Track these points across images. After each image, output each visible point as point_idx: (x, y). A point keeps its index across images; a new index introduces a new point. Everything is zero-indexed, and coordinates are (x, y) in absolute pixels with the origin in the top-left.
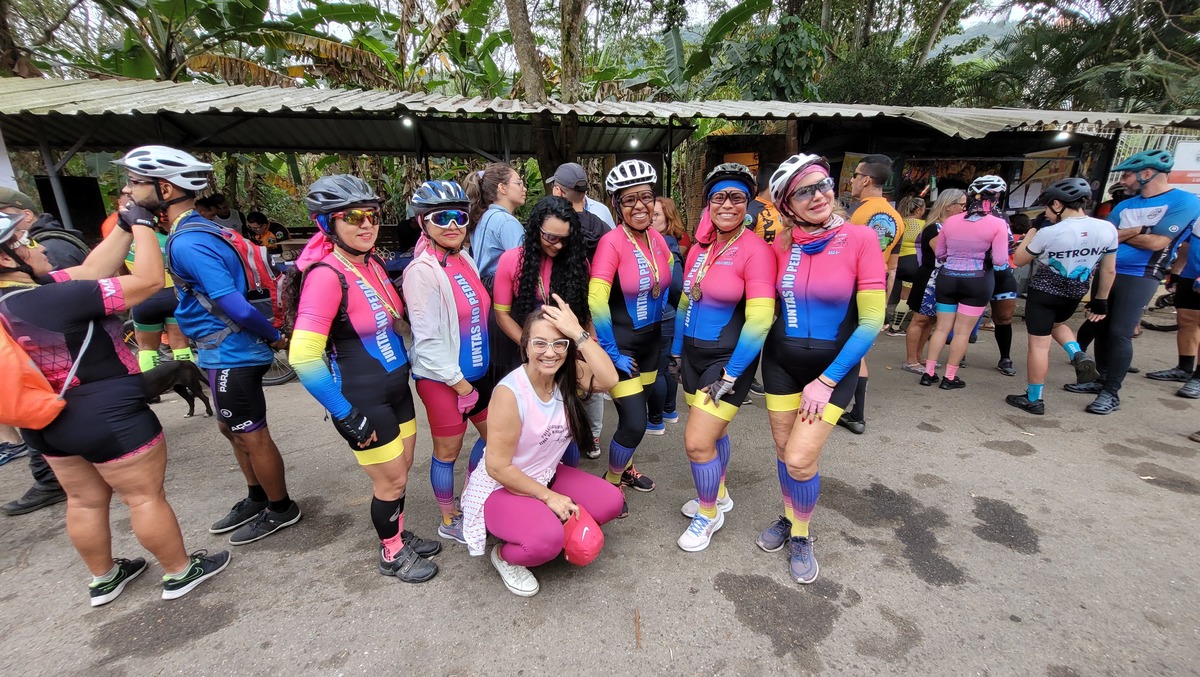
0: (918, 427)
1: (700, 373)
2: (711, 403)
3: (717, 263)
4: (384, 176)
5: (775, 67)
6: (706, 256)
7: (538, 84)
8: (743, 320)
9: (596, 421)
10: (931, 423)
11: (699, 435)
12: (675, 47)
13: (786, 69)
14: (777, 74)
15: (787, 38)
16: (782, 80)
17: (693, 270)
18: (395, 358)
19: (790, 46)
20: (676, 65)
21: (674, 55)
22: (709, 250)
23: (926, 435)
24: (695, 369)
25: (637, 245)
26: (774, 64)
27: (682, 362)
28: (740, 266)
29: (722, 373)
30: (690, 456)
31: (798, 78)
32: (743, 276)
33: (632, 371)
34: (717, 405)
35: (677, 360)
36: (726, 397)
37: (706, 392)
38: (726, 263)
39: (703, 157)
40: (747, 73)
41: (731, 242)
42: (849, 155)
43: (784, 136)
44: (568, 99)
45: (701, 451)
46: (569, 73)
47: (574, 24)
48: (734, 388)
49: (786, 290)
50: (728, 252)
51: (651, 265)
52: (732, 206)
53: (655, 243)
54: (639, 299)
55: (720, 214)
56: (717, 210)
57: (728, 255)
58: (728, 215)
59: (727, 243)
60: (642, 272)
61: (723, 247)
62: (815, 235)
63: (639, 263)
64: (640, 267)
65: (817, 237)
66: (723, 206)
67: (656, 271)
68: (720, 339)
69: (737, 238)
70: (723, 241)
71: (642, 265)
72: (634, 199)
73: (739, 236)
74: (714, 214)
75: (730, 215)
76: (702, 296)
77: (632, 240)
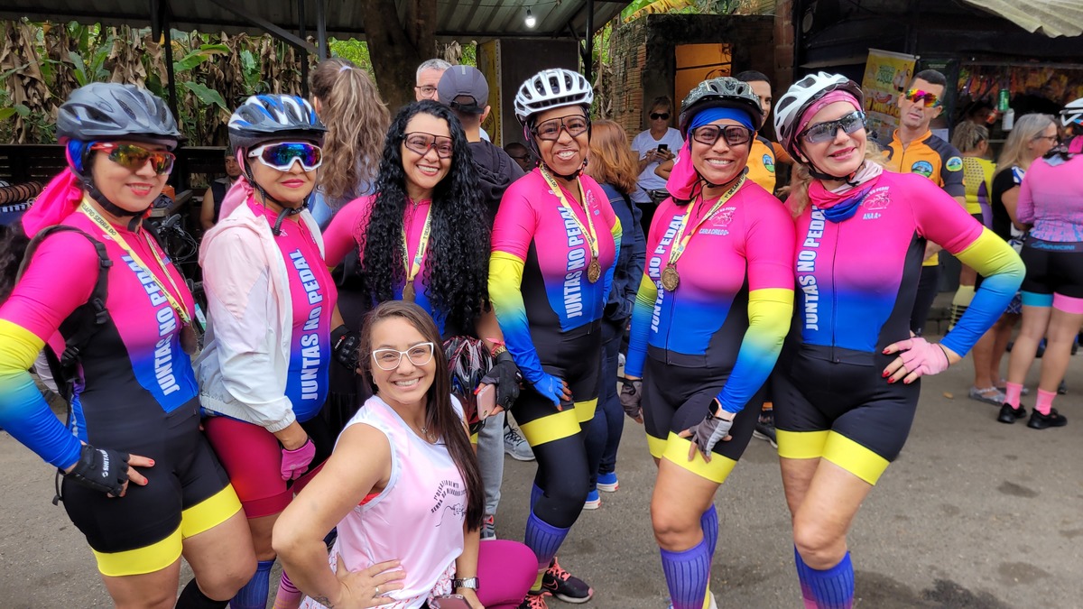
0: (1000, 489)
1: (676, 406)
2: (699, 456)
3: (703, 231)
4: (73, 57)
6: (685, 220)
8: (744, 323)
9: (492, 486)
10: (1020, 483)
11: (674, 506)
17: (664, 242)
18: (177, 387)
22: (689, 209)
23: (1014, 503)
24: (667, 399)
25: (564, 201)
27: (644, 388)
28: (740, 239)
29: (714, 407)
30: (660, 541)
32: (744, 254)
33: (561, 399)
34: (707, 459)
35: (636, 385)
36: (720, 447)
37: (689, 438)
38: (717, 232)
39: (642, 48)
41: (723, 200)
42: (876, 55)
43: (771, 19)
45: (678, 531)
48: (731, 432)
49: (805, 274)
50: (718, 215)
51: (585, 231)
52: (727, 149)
53: (591, 196)
54: (567, 284)
55: (708, 159)
56: (703, 152)
57: (719, 218)
58: (722, 162)
59: (716, 202)
60: (573, 242)
61: (711, 207)
62: (840, 194)
63: (568, 227)
64: (570, 234)
65: (841, 197)
66: (714, 148)
67: (593, 240)
68: (708, 352)
69: (733, 193)
70: (711, 197)
71: (571, 230)
72: (556, 128)
73: (736, 191)
74: (700, 159)
75: (725, 162)
76: (679, 284)
77: (557, 191)
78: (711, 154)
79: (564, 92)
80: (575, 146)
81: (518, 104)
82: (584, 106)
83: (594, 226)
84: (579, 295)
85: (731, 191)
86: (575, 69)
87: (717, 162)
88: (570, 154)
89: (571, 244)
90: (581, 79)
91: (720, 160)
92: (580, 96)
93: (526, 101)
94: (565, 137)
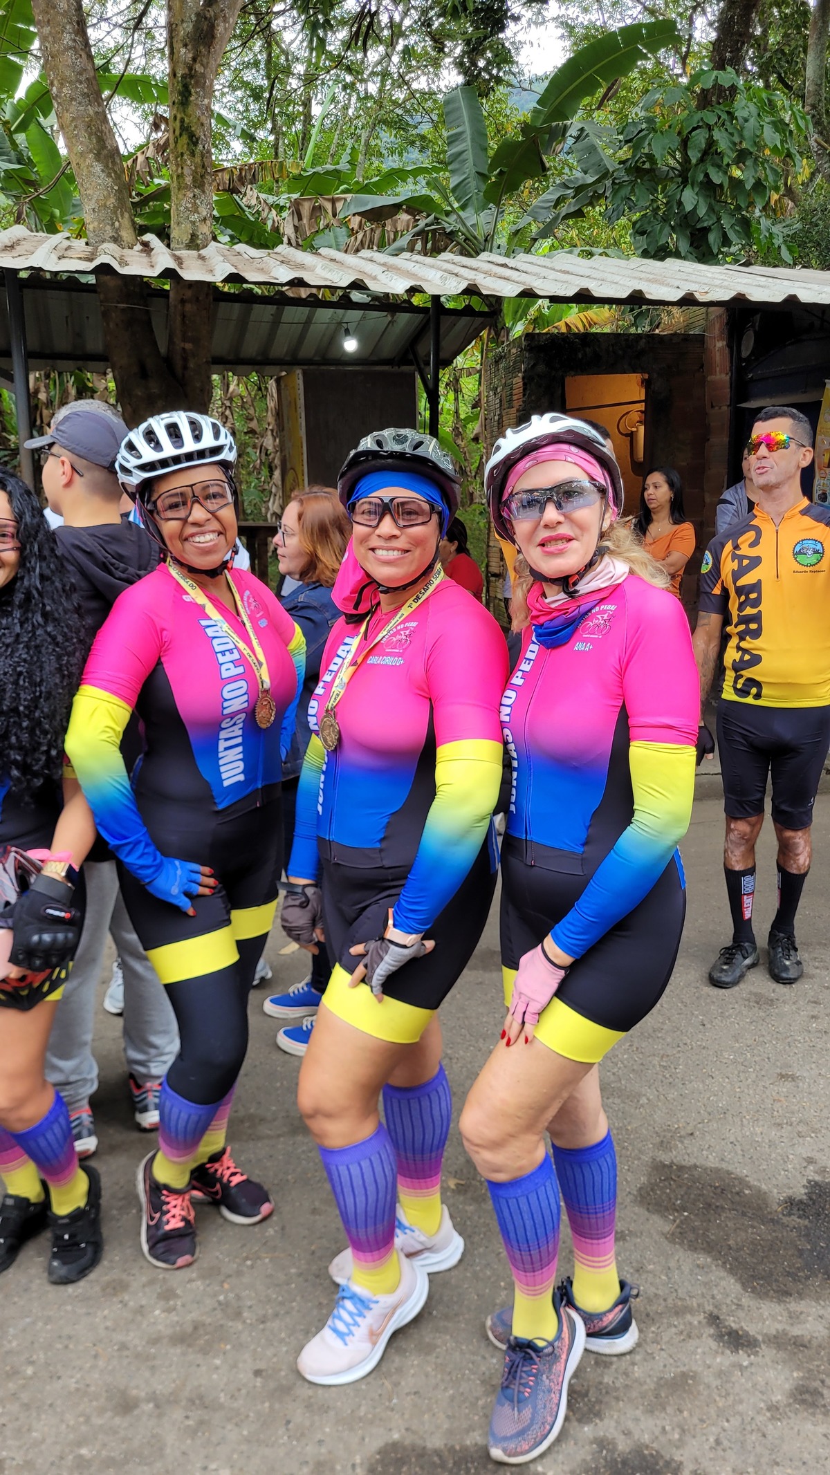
1: (351, 924)
3: (373, 660)
5: (685, 183)
6: (355, 642)
7: (112, 201)
12: (466, 128)
13: (709, 188)
14: (690, 198)
15: (712, 120)
16: (702, 211)
19: (717, 135)
20: (469, 168)
21: (466, 145)
25: (210, 610)
26: (684, 177)
28: (418, 667)
29: (386, 924)
31: (738, 208)
32: (428, 694)
35: (310, 891)
38: (388, 660)
40: (625, 191)
41: (405, 611)
44: (186, 238)
46: (188, 180)
47: (198, 67)
50: (394, 635)
51: (246, 651)
52: (396, 532)
53: (251, 600)
54: (223, 735)
55: (373, 550)
56: (364, 539)
57: (395, 639)
58: (391, 553)
59: (397, 612)
60: (228, 671)
61: (388, 622)
62: (553, 606)
63: (218, 649)
64: (221, 659)
65: (556, 610)
66: (378, 532)
67: (260, 664)
68: (384, 845)
69: (420, 601)
70: (392, 607)
71: (223, 653)
72: (183, 501)
73: (424, 597)
74: (363, 550)
75: (396, 553)
76: (340, 740)
77: (196, 595)
78: (375, 542)
79: (190, 446)
80: (215, 525)
81: (122, 467)
82: (224, 465)
83: (261, 643)
84: (240, 749)
85: (418, 598)
86: (204, 410)
87: (384, 552)
88: (209, 537)
89: (225, 674)
90: (214, 425)
91: (388, 549)
92: (216, 450)
93: (132, 462)
94: (198, 513)
